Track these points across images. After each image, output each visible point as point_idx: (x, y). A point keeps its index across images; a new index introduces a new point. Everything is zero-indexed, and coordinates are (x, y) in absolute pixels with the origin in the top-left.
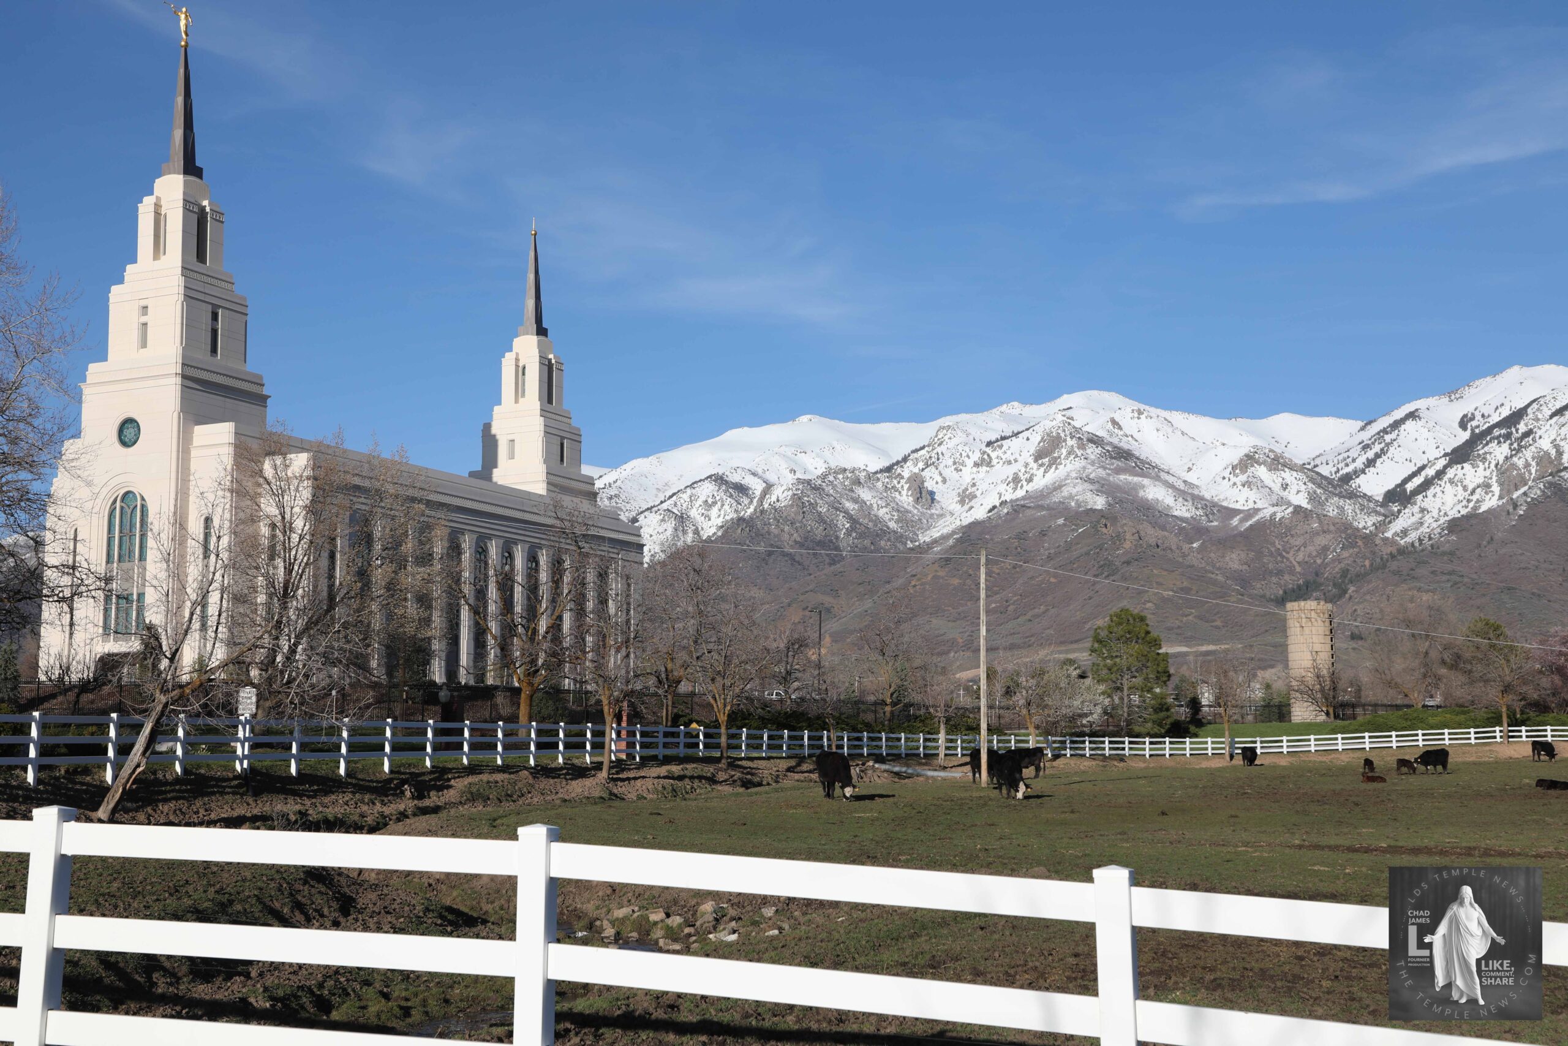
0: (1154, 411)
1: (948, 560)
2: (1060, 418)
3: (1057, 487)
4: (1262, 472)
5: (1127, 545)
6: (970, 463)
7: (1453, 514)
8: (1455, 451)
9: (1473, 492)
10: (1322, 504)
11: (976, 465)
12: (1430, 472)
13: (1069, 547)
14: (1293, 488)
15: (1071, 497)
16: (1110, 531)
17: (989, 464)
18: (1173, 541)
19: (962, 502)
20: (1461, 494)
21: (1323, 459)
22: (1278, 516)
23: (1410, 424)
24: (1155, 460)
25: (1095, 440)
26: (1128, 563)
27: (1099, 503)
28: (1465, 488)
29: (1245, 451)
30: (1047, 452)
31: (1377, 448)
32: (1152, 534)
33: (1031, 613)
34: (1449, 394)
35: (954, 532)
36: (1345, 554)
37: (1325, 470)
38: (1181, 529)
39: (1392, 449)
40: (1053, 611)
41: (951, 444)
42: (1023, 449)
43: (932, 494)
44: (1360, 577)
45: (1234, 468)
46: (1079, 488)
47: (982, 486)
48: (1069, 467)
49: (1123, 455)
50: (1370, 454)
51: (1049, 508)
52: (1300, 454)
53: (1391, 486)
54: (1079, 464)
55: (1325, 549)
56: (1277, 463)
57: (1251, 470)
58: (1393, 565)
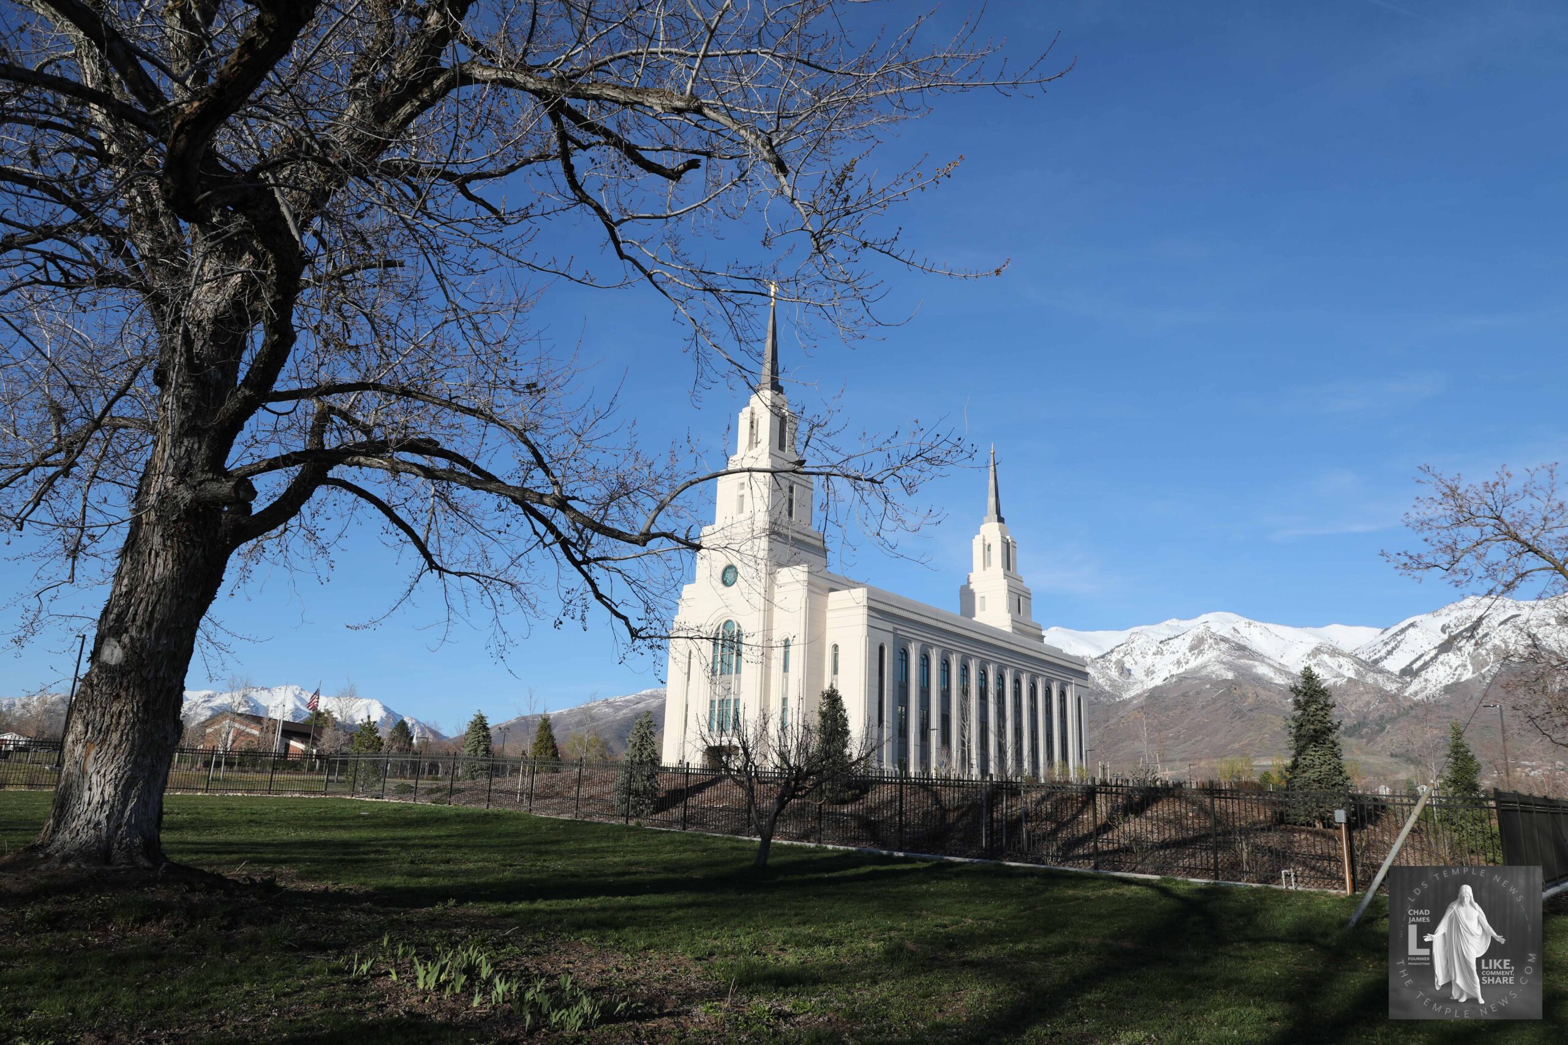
0: (1258, 624)
1: (1142, 708)
2: (1202, 627)
3: (1204, 666)
4: (1326, 658)
5: (1250, 700)
6: (1150, 653)
7: (1445, 683)
8: (1441, 646)
9: (1456, 669)
10: (1363, 676)
11: (1154, 654)
12: (1427, 658)
13: (1214, 701)
14: (1345, 667)
15: (1213, 672)
16: (1238, 692)
17: (1162, 654)
18: (1276, 698)
19: (1147, 675)
20: (1449, 671)
21: (1360, 651)
22: (1338, 684)
23: (1411, 630)
24: (1261, 651)
25: (1224, 640)
26: (1251, 710)
27: (1230, 675)
28: (1451, 667)
29: (1315, 645)
30: (1197, 646)
31: (1393, 644)
32: (1263, 694)
33: (1193, 741)
34: (1433, 612)
35: (1144, 692)
36: (1381, 706)
37: (1363, 657)
38: (1280, 691)
39: (1402, 645)
40: (1207, 739)
41: (1139, 642)
42: (1181, 645)
43: (1129, 670)
44: (1393, 720)
45: (1309, 655)
46: (1217, 667)
47: (1158, 666)
48: (1210, 655)
49: (1242, 648)
50: (1389, 648)
51: (1200, 679)
52: (1347, 649)
53: (1403, 666)
54: (1216, 653)
55: (1368, 703)
56: (1335, 652)
57: (1319, 657)
58: (1413, 713)
